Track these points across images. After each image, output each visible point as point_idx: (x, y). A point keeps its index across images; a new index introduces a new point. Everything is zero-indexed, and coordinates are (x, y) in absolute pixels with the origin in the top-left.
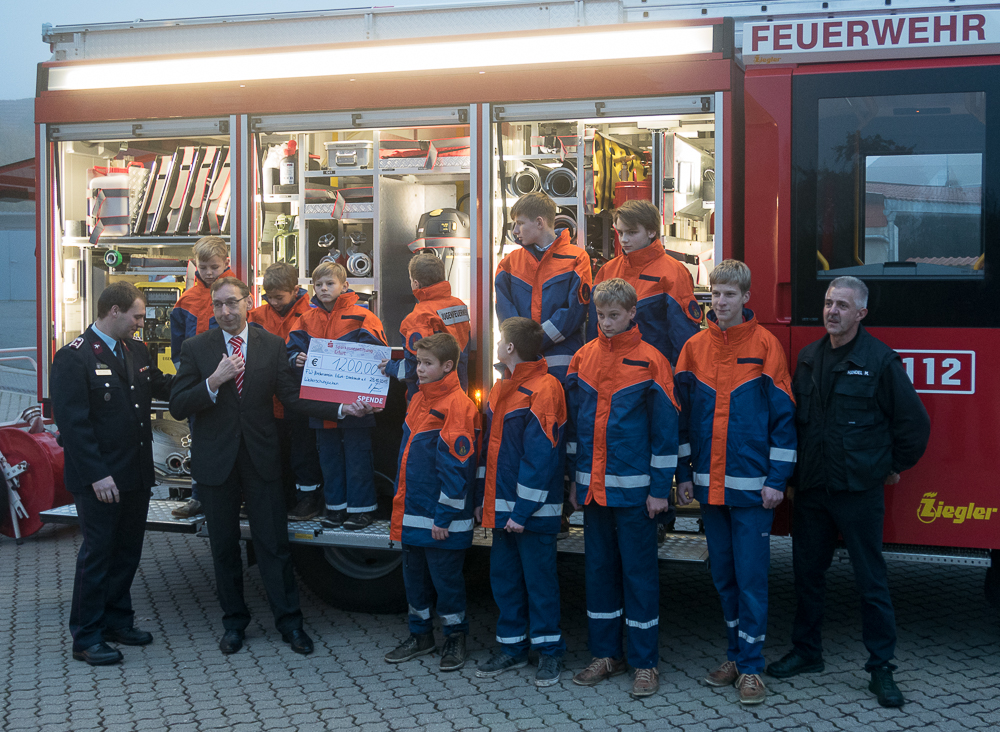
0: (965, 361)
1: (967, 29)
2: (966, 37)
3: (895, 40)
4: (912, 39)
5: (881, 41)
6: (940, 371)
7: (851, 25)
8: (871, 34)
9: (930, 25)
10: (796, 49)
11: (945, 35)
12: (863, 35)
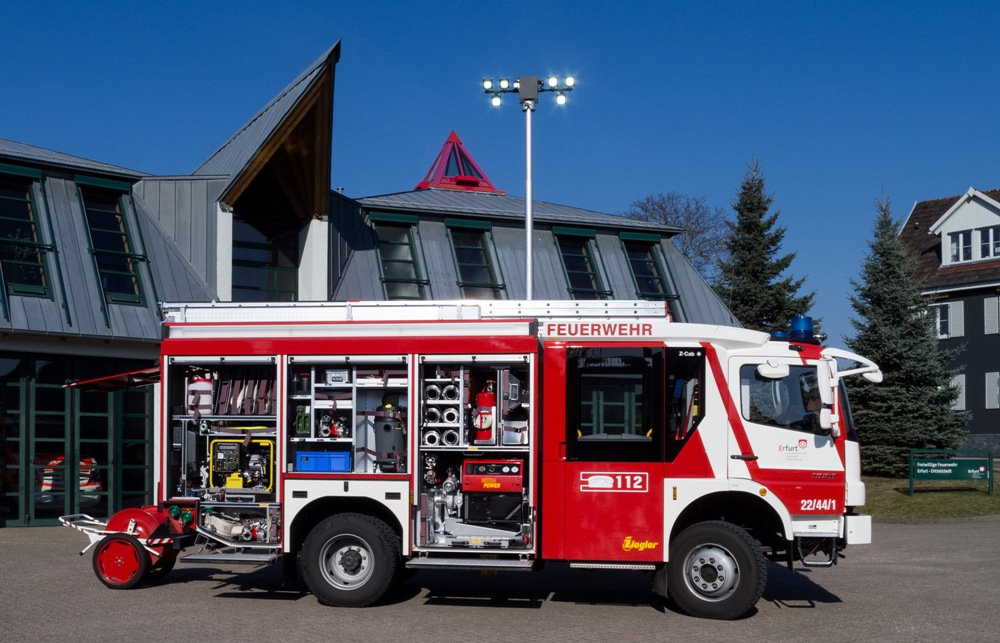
0: (644, 477)
1: (644, 330)
2: (644, 334)
3: (613, 333)
4: (620, 334)
5: (606, 333)
6: (633, 482)
7: (593, 325)
8: (602, 330)
9: (628, 328)
11: (635, 332)
12: (598, 330)
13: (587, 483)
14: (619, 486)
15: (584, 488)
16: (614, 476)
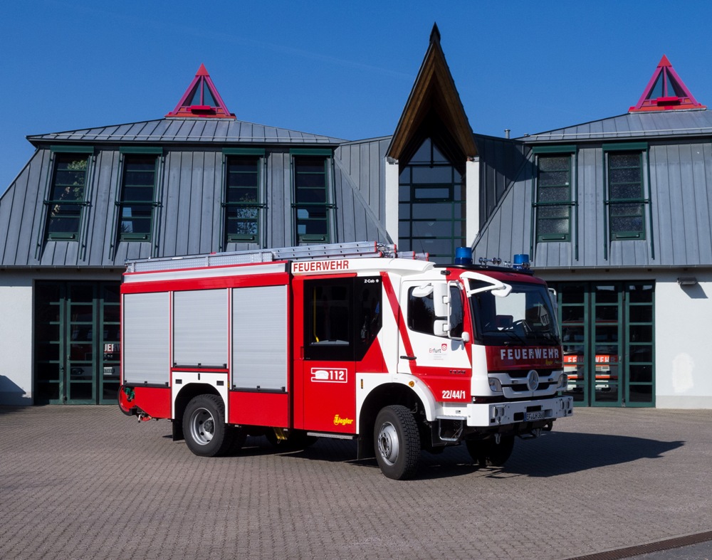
0: (344, 371)
3: (327, 269)
6: (339, 375)
8: (322, 266)
10: (304, 271)
13: (314, 375)
14: (332, 378)
15: (314, 379)
16: (328, 371)
